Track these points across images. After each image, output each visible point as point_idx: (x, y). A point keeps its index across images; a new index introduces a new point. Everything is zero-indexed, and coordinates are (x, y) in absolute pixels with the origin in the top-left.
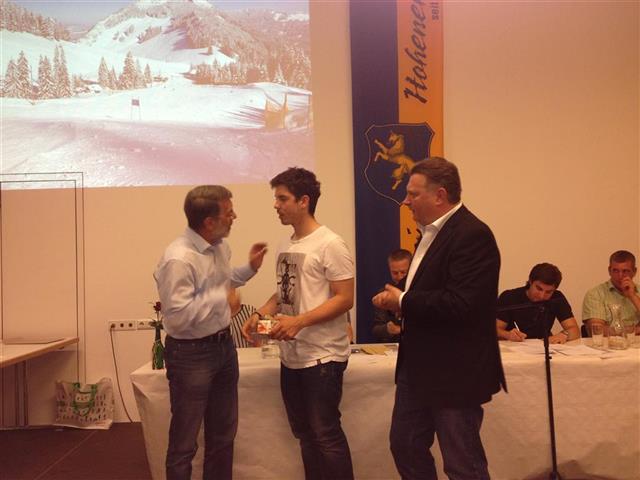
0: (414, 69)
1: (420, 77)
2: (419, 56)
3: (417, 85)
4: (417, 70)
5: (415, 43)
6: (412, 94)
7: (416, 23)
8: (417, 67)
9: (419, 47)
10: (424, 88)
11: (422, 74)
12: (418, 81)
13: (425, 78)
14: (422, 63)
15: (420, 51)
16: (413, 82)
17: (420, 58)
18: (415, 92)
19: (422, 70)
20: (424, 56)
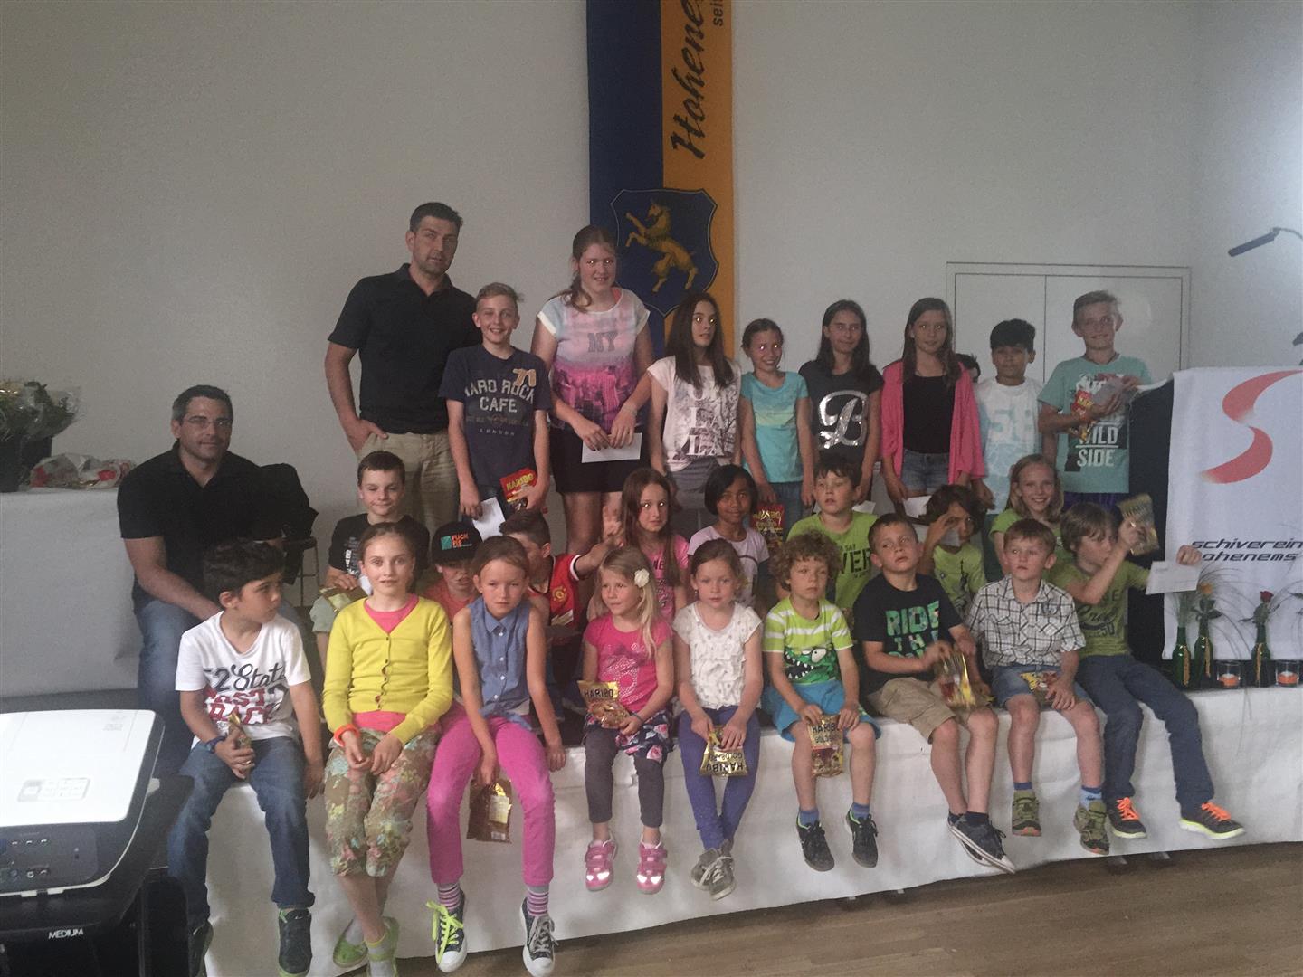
0: (685, 103)
1: (695, 117)
2: (693, 82)
3: (690, 129)
4: (691, 106)
5: (688, 63)
6: (682, 142)
7: (688, 29)
8: (692, 101)
9: (693, 67)
10: (700, 134)
11: (696, 111)
12: (691, 122)
13: (702, 119)
14: (697, 95)
15: (694, 75)
16: (684, 124)
17: (695, 86)
18: (687, 141)
19: (698, 106)
20: (701, 84)
